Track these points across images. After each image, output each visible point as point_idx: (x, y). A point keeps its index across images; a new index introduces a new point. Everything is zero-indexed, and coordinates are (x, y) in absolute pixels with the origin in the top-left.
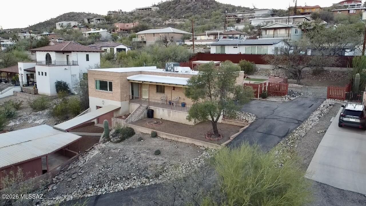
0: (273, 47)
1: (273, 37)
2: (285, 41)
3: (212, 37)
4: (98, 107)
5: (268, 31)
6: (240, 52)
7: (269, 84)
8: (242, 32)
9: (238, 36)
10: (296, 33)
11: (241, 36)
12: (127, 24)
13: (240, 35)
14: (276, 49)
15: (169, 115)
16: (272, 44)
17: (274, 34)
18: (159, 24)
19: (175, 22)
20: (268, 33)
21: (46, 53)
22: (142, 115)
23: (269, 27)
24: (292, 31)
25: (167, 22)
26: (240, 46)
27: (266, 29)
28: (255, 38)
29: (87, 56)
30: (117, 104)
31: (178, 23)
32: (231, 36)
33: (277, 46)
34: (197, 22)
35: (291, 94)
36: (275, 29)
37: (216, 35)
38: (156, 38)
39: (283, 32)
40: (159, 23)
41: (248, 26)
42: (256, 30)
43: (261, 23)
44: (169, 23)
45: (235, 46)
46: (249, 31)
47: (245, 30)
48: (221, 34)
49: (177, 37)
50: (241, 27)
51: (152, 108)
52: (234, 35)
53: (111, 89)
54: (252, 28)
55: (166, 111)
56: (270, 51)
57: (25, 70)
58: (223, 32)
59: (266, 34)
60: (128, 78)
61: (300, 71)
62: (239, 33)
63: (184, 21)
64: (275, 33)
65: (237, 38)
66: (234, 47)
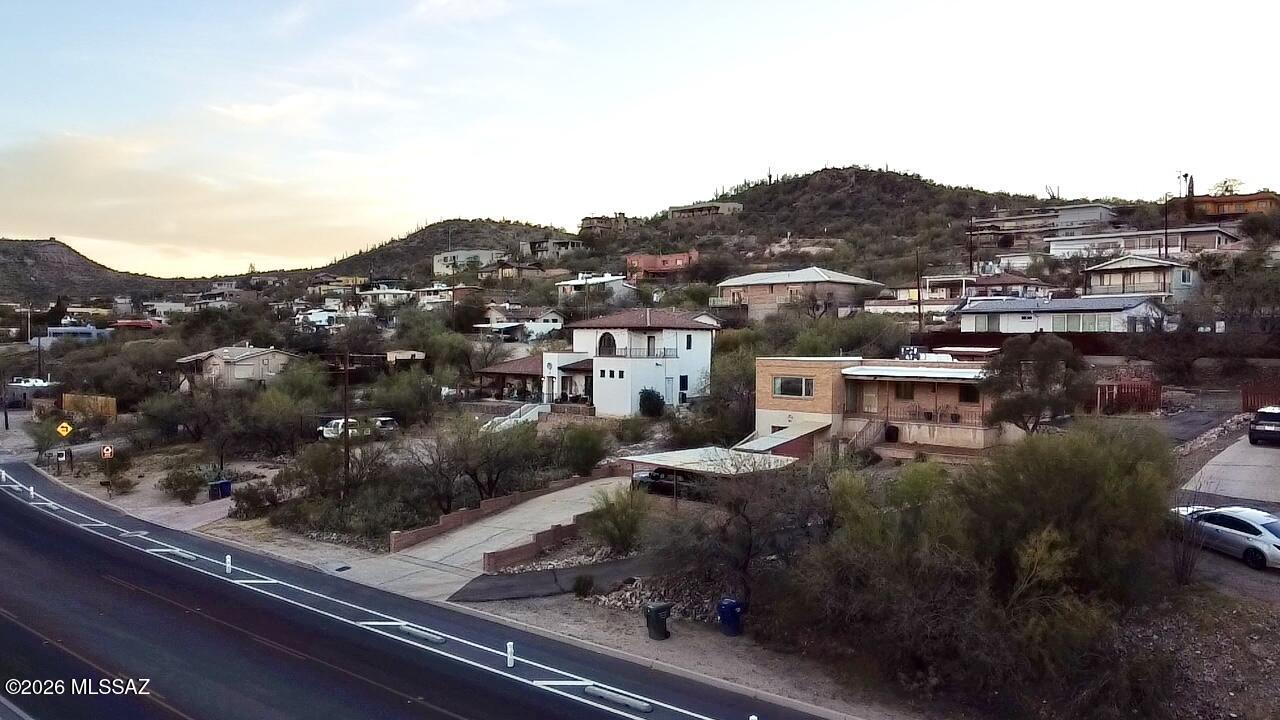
0: (1124, 315)
1: (1123, 292)
2: (1154, 301)
3: (942, 294)
4: (775, 429)
5: (1107, 277)
6: (1041, 329)
7: (1120, 388)
8: (1025, 276)
9: (1020, 289)
10: (1184, 281)
11: (1029, 289)
12: (664, 258)
13: (1026, 288)
14: (1132, 321)
15: (932, 435)
16: (1120, 310)
17: (1124, 285)
18: (750, 254)
19: (802, 249)
20: (1106, 283)
21: (601, 333)
22: (878, 436)
23: (1110, 267)
24: (1174, 278)
25: (777, 249)
26: (1038, 315)
27: (1102, 273)
28: (1071, 295)
29: (689, 337)
30: (824, 419)
31: (814, 250)
32: (999, 289)
33: (1133, 312)
34: (874, 247)
35: (1168, 406)
36: (1126, 272)
37: (954, 287)
38: (782, 297)
39: (1149, 279)
40: (750, 250)
41: (1040, 259)
42: (1067, 271)
43: (1084, 252)
44: (783, 250)
45: (1025, 314)
46: (1047, 272)
47: (1034, 270)
48: (969, 284)
49: (841, 293)
50: (1021, 262)
51: (895, 423)
52: (1009, 287)
53: (808, 393)
54: (1055, 264)
55: (925, 428)
56: (1116, 324)
57: (559, 368)
58: (975, 280)
59: (1102, 284)
60: (844, 371)
61: (1189, 366)
62: (1022, 280)
63: (831, 245)
64: (1127, 282)
65: (1016, 294)
66: (1023, 318)
